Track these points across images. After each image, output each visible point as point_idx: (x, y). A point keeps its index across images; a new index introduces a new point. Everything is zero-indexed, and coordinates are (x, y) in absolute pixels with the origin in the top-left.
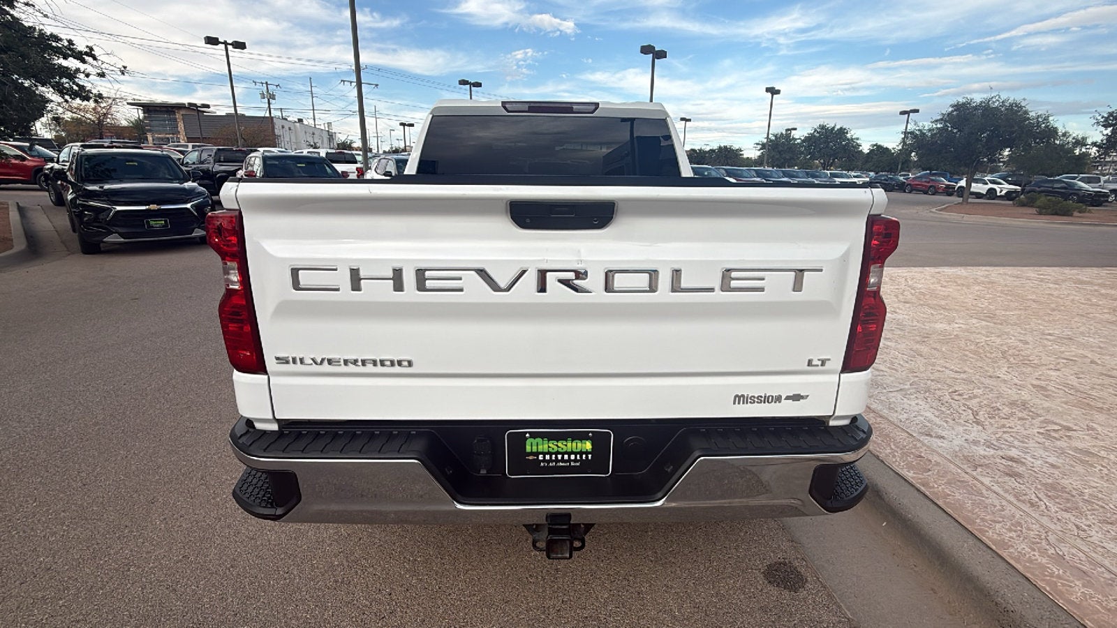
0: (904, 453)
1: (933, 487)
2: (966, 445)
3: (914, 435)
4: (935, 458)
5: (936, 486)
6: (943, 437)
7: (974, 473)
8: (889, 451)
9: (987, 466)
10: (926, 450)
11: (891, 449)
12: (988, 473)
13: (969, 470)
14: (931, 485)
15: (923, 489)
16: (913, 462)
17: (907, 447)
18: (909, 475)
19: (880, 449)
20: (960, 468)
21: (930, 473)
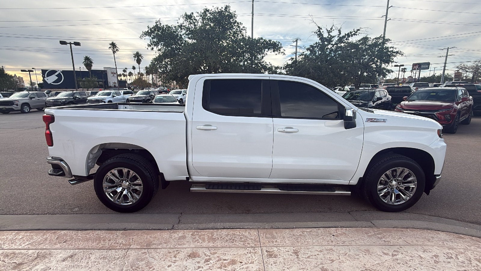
0: (72, 238)
1: (51, 234)
2: (49, 265)
3: (77, 251)
4: (58, 246)
5: (50, 235)
6: (64, 260)
7: (37, 251)
8: (79, 235)
9: (33, 261)
10: (65, 246)
11: (79, 236)
12: (31, 256)
13: (40, 251)
14: (52, 234)
15: (54, 231)
16: (66, 237)
17: (74, 242)
18: (63, 232)
19: (83, 233)
20: (45, 249)
21: (56, 238)
